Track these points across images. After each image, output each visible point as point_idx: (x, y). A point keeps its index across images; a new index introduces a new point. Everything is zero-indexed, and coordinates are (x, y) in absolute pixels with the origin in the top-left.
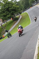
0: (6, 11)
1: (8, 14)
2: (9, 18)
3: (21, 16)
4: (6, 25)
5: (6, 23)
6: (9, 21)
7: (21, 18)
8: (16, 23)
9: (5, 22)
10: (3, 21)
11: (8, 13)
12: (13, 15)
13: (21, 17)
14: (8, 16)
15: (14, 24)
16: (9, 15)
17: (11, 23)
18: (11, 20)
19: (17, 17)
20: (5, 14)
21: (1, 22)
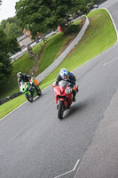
0: (41, 4)
1: (49, 16)
2: (52, 26)
3: (87, 20)
4: (43, 47)
5: (41, 42)
6: (50, 36)
7: (89, 26)
9: (39, 39)
10: (34, 36)
11: (48, 11)
12: (64, 16)
13: (87, 22)
14: (48, 21)
15: (67, 44)
16: (53, 18)
17: (57, 41)
18: (58, 32)
19: (76, 22)
20: (38, 15)
21: (29, 40)
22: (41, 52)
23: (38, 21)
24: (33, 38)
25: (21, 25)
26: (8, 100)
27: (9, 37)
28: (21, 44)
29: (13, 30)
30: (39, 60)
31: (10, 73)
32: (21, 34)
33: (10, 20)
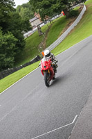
1: (55, 3)
2: (57, 11)
4: (49, 27)
5: (48, 23)
6: (56, 18)
7: (86, 11)
8: (72, 22)
9: (46, 21)
10: (43, 18)
12: (66, 3)
13: (85, 8)
14: (54, 7)
15: (69, 25)
16: (58, 5)
17: (61, 22)
18: (62, 15)
19: (76, 8)
20: (46, 2)
21: (38, 22)
22: (48, 31)
23: (46, 6)
24: (42, 20)
25: (33, 9)
26: (22, 68)
27: (23, 19)
28: (32, 24)
29: (27, 13)
30: (46, 37)
31: (23, 47)
32: (33, 16)
33: (24, 6)
